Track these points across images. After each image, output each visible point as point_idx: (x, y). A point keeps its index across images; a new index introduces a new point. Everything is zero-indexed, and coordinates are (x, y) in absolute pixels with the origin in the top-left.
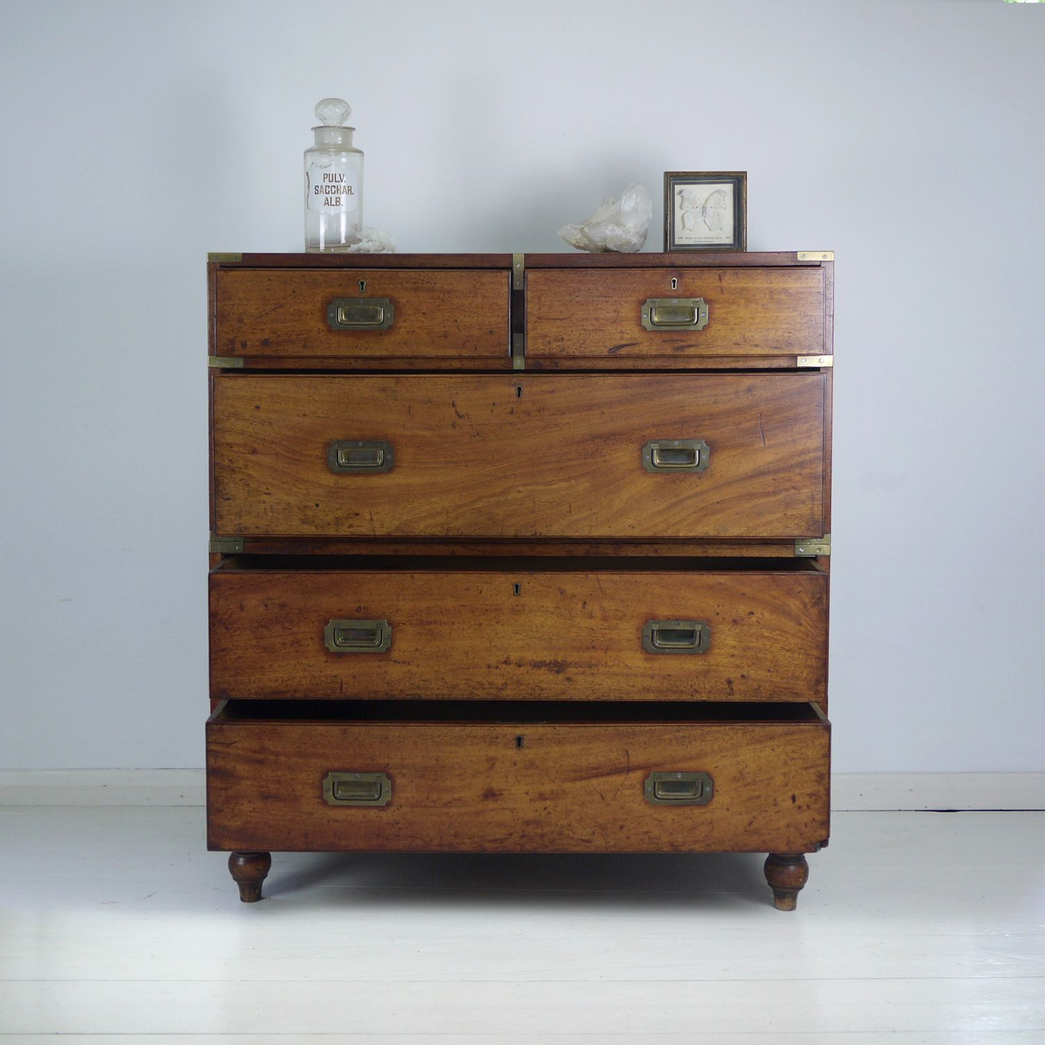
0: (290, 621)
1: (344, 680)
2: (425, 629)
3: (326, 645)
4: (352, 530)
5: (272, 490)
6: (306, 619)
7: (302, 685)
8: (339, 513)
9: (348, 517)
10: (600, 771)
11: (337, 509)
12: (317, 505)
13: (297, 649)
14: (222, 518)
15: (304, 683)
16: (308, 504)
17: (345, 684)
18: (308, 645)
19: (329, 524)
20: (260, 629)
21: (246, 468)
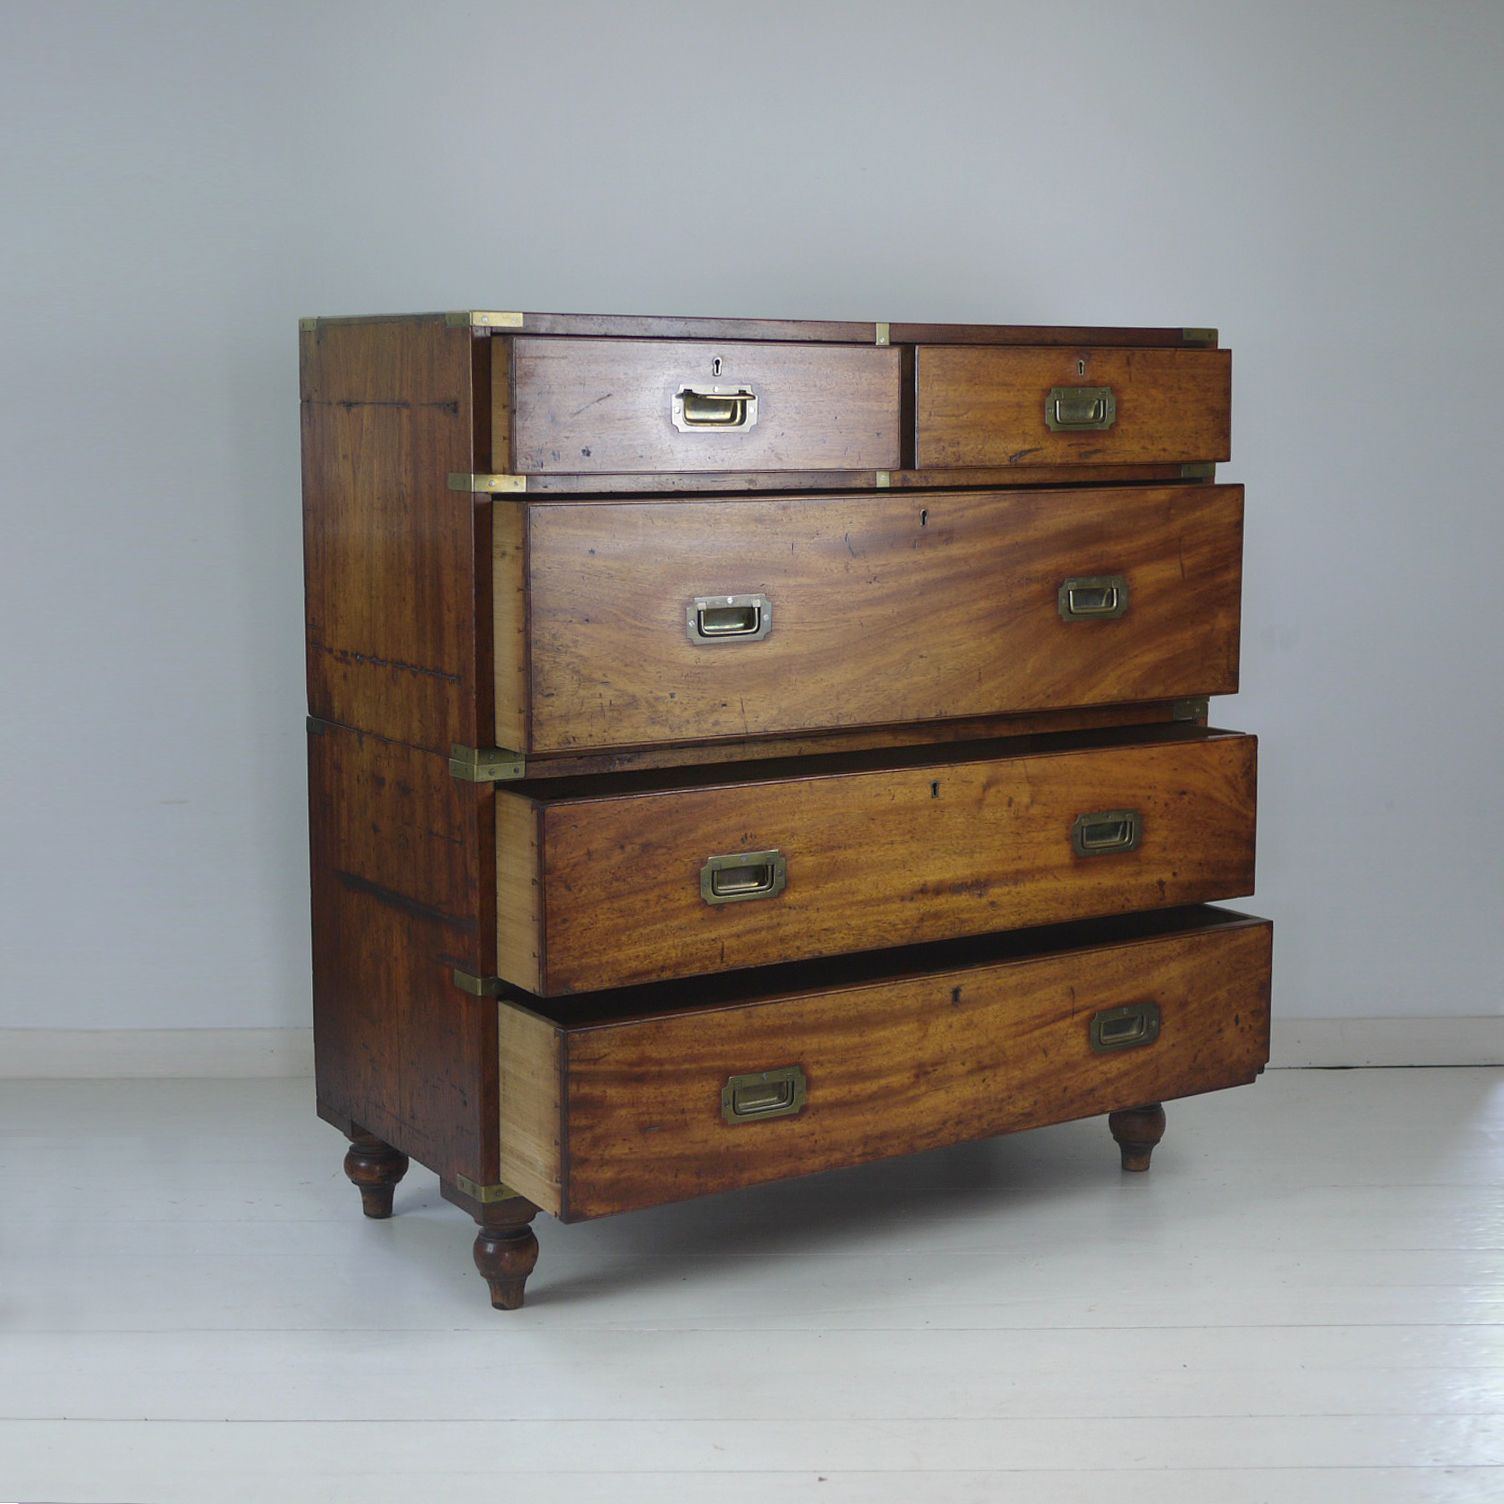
0: (655, 866)
1: (725, 943)
2: (827, 858)
3: (703, 895)
4: (717, 728)
5: (611, 678)
6: (676, 860)
7: (671, 958)
8: (701, 705)
9: (713, 710)
10: (1044, 1019)
11: (699, 700)
12: (672, 696)
13: (665, 906)
14: (541, 724)
15: (674, 955)
16: (661, 694)
17: (728, 948)
18: (679, 899)
19: (688, 722)
20: (615, 884)
21: (576, 647)
